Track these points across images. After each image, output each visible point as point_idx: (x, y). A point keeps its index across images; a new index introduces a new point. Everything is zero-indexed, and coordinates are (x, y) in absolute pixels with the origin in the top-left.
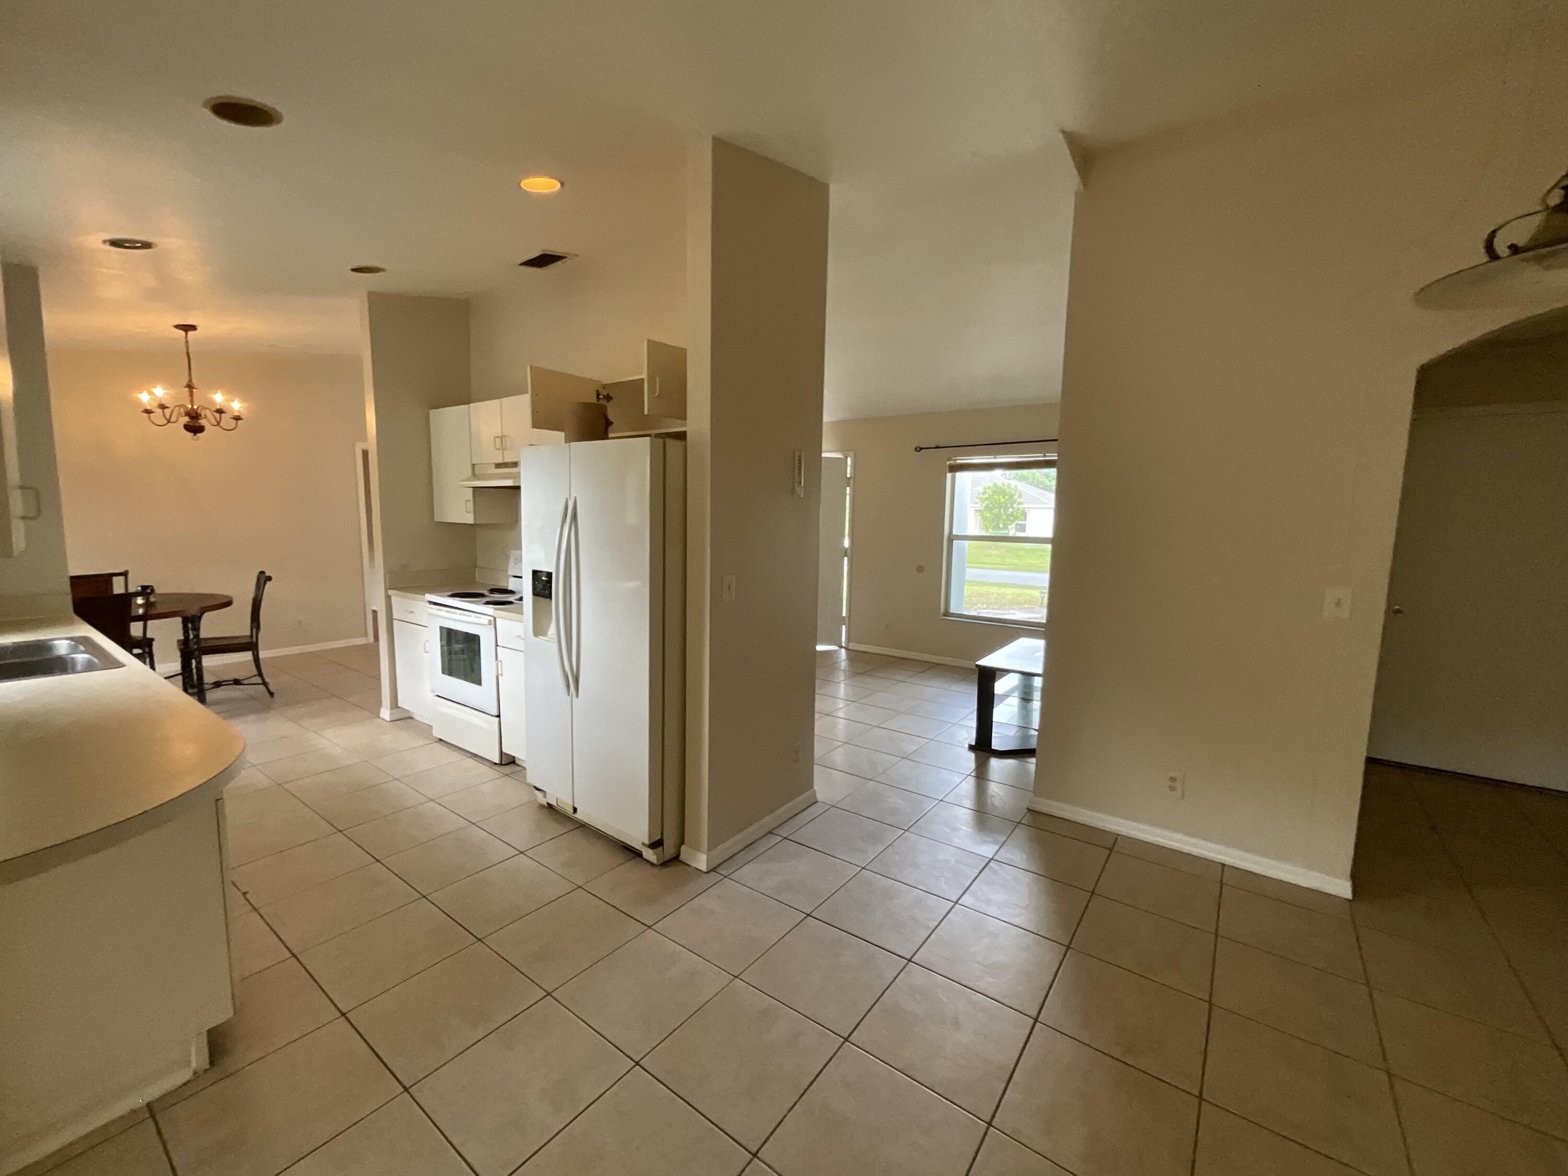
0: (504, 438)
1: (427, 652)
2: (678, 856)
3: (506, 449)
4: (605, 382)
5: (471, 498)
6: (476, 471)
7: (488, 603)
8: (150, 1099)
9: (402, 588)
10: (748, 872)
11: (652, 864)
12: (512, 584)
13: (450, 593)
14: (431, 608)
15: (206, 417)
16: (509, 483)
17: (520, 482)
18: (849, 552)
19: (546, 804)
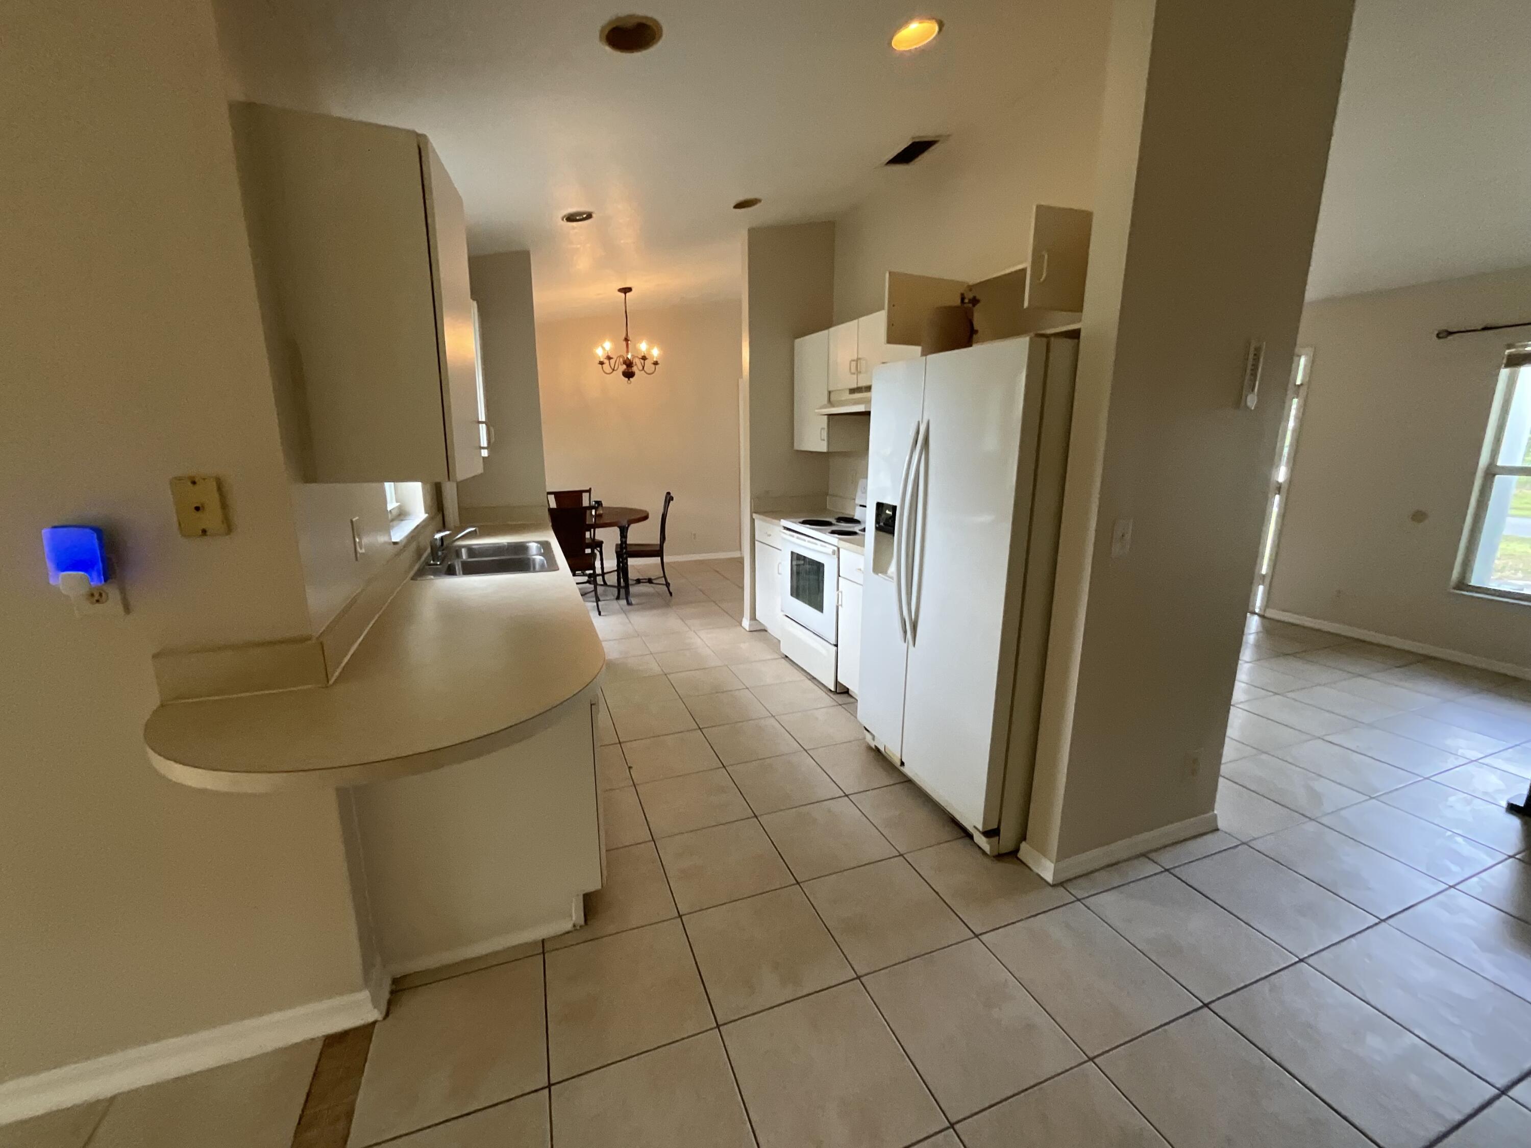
0: (859, 361)
1: (779, 574)
2: (1017, 850)
3: (860, 372)
4: (971, 283)
5: (825, 426)
6: (832, 399)
7: (833, 532)
8: (544, 937)
9: (765, 512)
10: (1108, 903)
11: (984, 853)
12: (858, 514)
13: (801, 520)
14: (784, 533)
15: (636, 364)
16: (861, 408)
17: (870, 408)
18: (1284, 490)
19: (874, 747)
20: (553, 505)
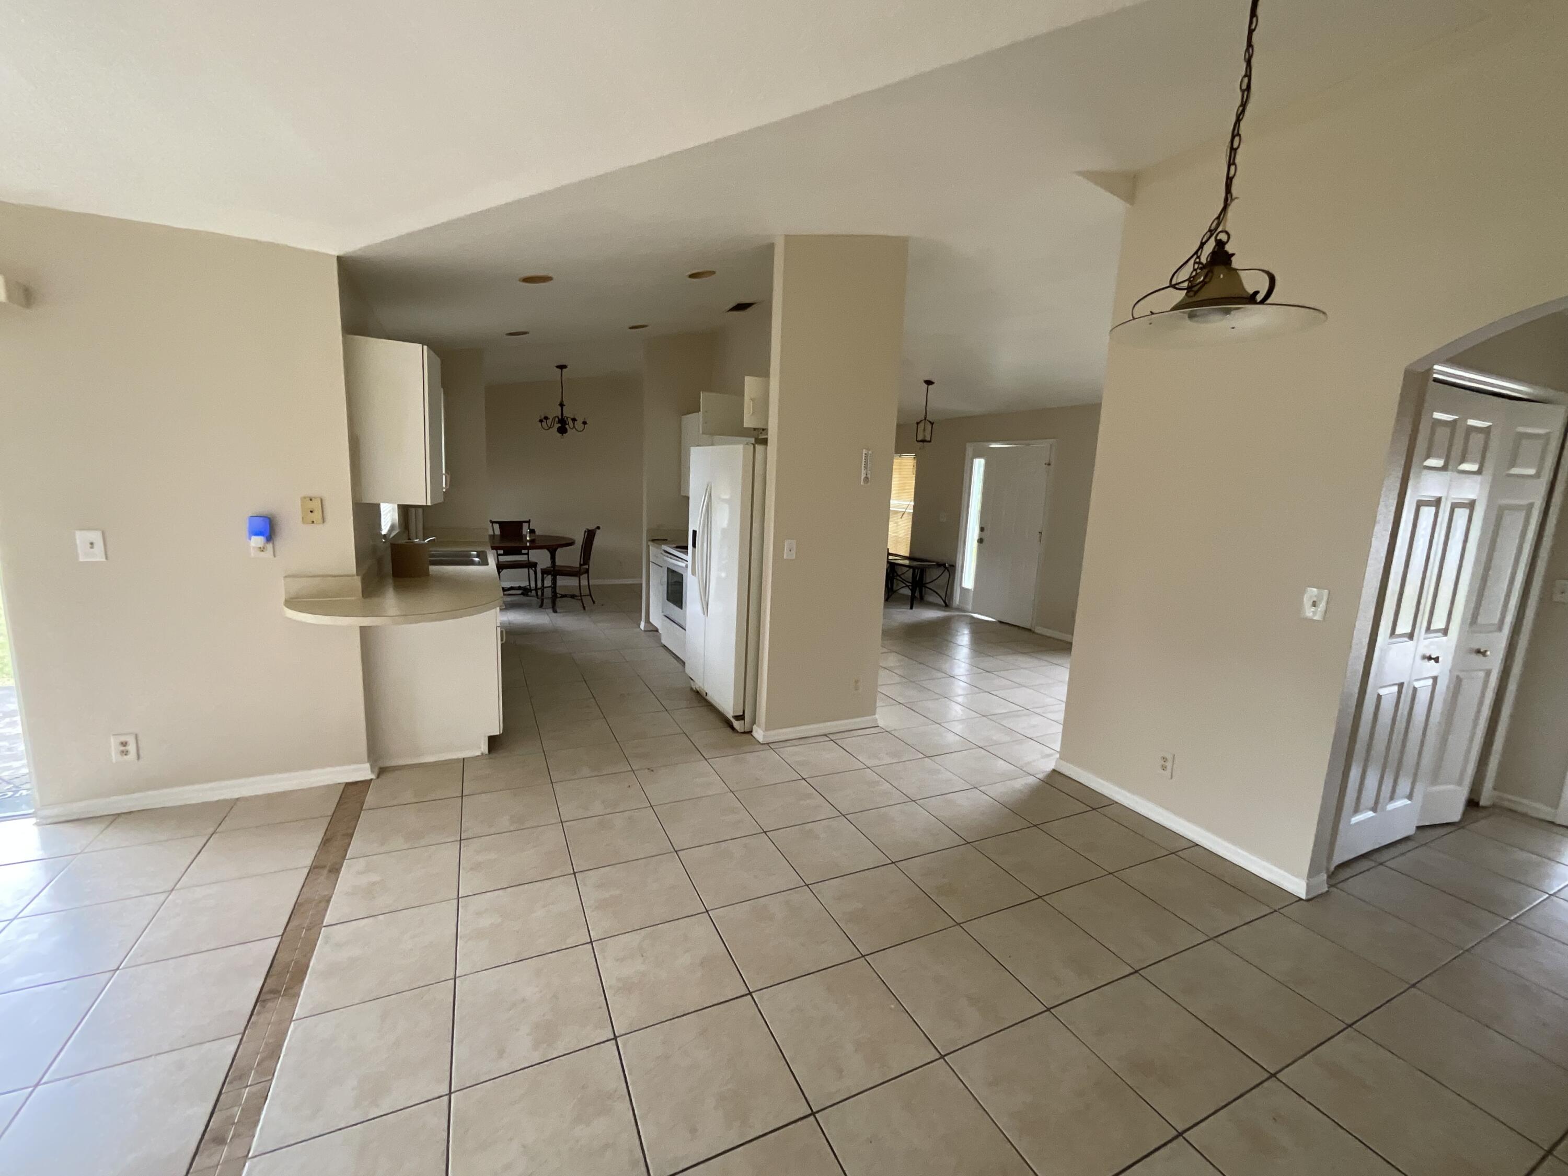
1: (661, 586)
2: (751, 732)
8: (464, 757)
9: (654, 541)
10: (787, 750)
11: (736, 732)
13: (675, 546)
14: (664, 555)
15: (568, 424)
19: (694, 689)
20: (498, 532)
